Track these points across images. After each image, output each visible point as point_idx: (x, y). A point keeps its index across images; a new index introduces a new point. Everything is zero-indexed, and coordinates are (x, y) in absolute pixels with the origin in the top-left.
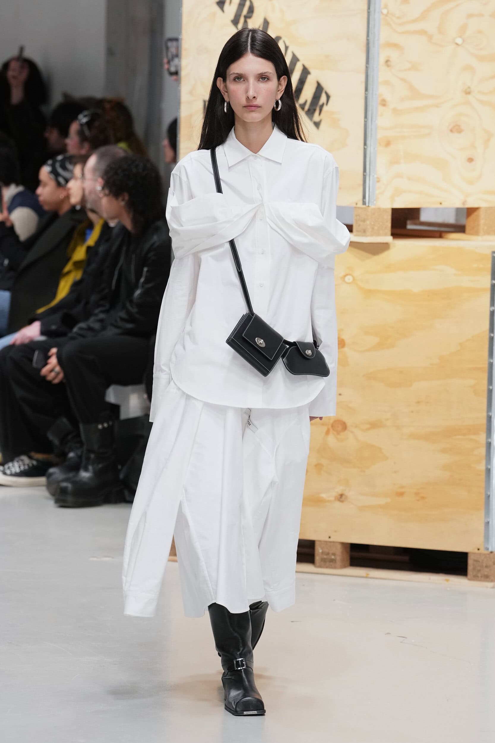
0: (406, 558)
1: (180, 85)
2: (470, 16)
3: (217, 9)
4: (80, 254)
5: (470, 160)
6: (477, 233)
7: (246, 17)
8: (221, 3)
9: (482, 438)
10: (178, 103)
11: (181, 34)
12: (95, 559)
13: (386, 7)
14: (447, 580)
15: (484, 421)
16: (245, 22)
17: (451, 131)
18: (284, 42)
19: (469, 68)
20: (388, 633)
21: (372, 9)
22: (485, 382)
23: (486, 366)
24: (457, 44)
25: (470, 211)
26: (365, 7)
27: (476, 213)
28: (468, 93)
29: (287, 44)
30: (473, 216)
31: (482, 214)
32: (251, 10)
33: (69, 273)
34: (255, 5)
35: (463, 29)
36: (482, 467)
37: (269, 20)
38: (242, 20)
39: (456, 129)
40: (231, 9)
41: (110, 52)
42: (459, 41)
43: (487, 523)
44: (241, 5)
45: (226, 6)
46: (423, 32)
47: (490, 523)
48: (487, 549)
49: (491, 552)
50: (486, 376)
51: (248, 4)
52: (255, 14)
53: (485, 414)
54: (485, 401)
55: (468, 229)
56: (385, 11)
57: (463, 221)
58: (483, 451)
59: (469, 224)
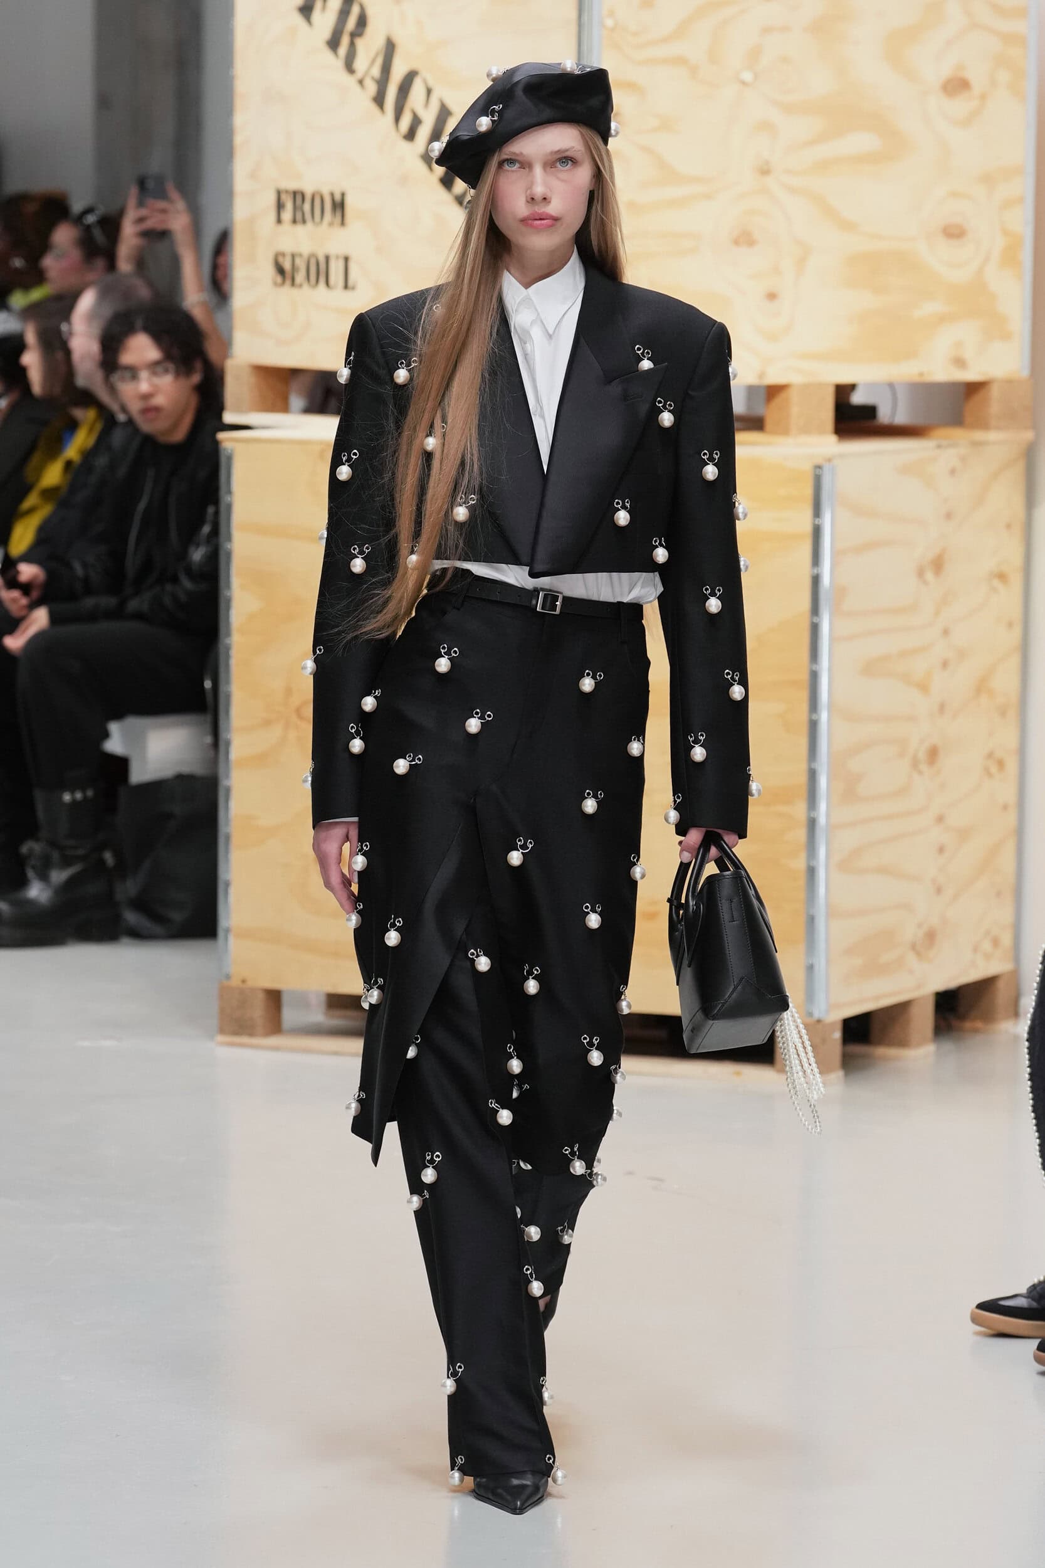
0: (662, 1034)
1: (232, 162)
2: (767, 30)
3: (299, 19)
4: (53, 475)
5: (772, 296)
6: (785, 431)
7: (354, 35)
8: (306, 10)
9: (800, 810)
10: (229, 194)
11: (233, 67)
12: (86, 1044)
13: (611, 14)
14: (738, 1074)
15: (803, 779)
16: (352, 44)
17: (736, 242)
18: (425, 82)
19: (766, 127)
20: (630, 1173)
21: (585, 18)
22: (805, 707)
23: (805, 676)
24: (744, 83)
25: (773, 392)
26: (573, 14)
27: (783, 395)
28: (765, 171)
29: (431, 83)
30: (777, 401)
31: (794, 396)
32: (362, 22)
33: (31, 511)
34: (370, 13)
35: (754, 54)
36: (800, 863)
37: (398, 40)
38: (345, 41)
39: (744, 239)
40: (325, 19)
41: (103, 102)
42: (747, 76)
43: (810, 968)
44: (344, 13)
45: (316, 15)
46: (680, 61)
47: (816, 968)
48: (810, 1014)
49: (819, 1021)
50: (804, 695)
51: (355, 10)
52: (370, 29)
53: (803, 766)
54: (803, 742)
55: (769, 424)
56: (609, 22)
57: (760, 410)
58: (801, 834)
59: (771, 416)
